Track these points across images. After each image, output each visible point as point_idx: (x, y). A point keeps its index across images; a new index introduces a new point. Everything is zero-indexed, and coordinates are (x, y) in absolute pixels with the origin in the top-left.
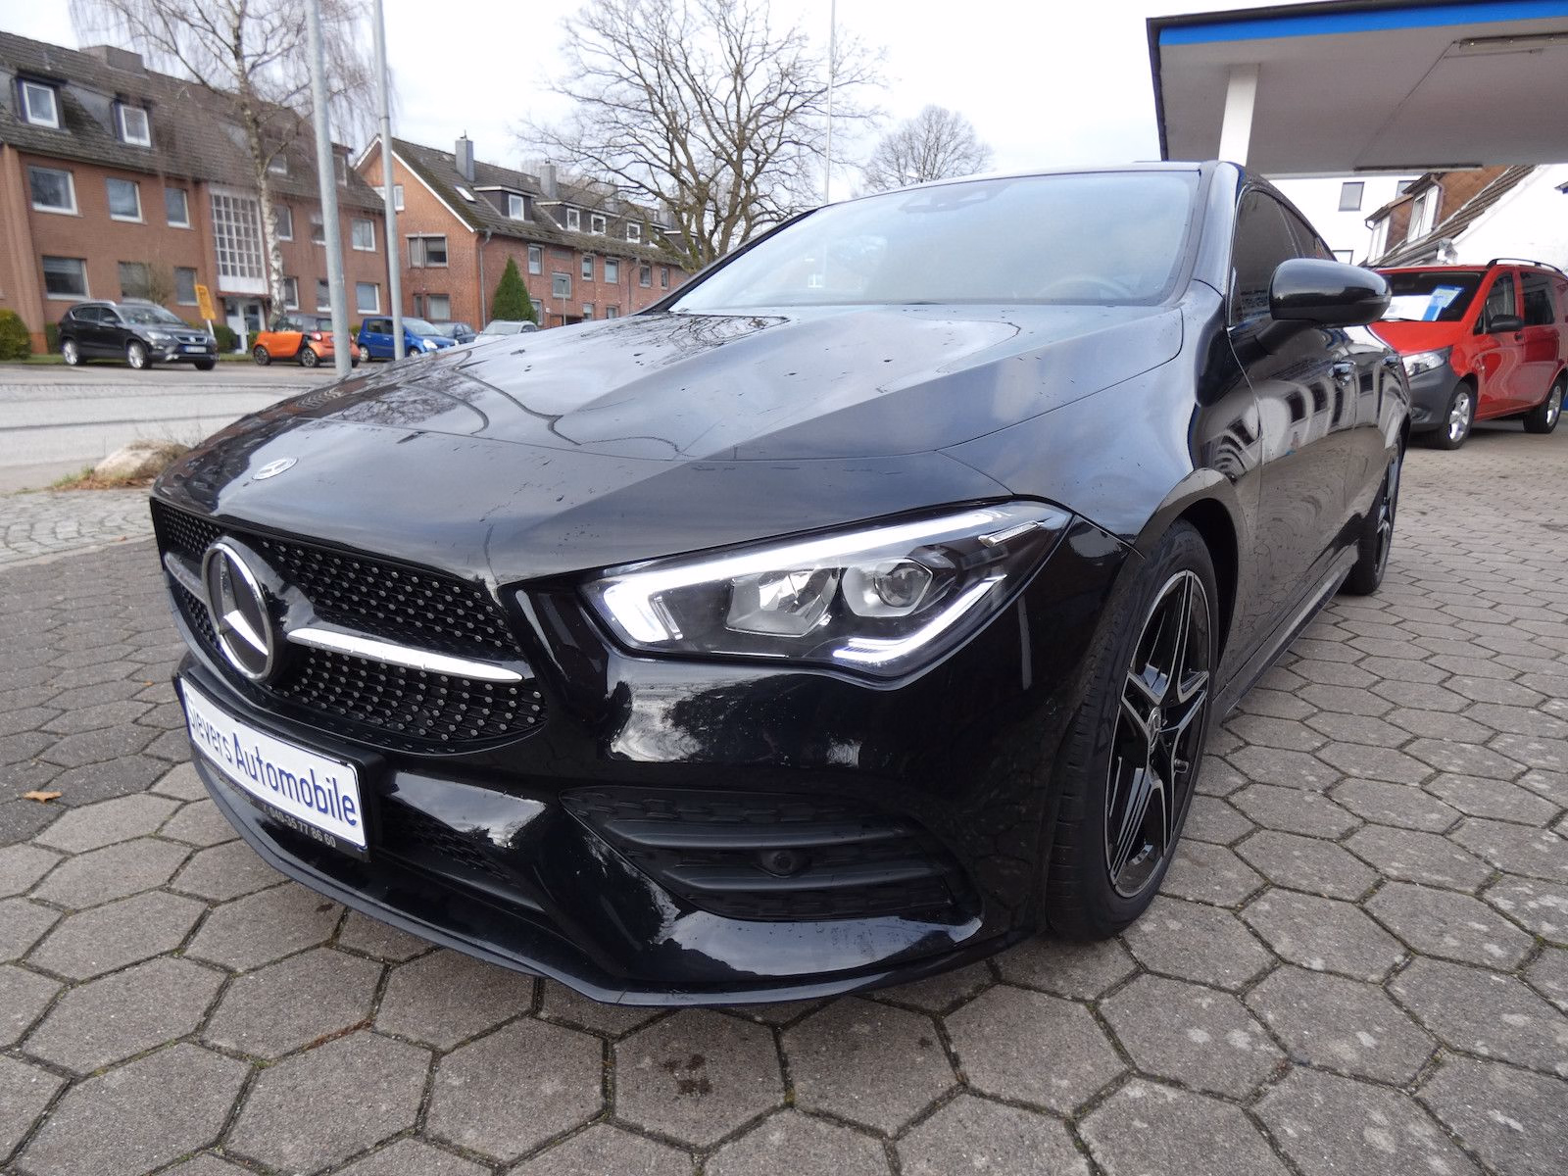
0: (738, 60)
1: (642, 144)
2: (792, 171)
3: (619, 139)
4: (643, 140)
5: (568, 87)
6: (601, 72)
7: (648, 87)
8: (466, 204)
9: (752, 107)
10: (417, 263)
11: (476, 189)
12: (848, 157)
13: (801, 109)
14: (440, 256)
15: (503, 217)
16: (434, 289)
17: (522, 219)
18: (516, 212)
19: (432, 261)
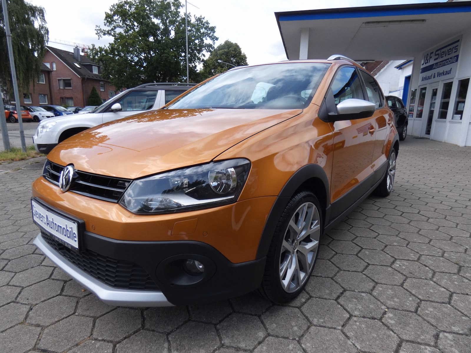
8: (77, 68)
10: (62, 88)
11: (81, 64)
14: (70, 85)
15: (91, 73)
16: (68, 95)
17: (97, 73)
18: (95, 71)
19: (67, 87)
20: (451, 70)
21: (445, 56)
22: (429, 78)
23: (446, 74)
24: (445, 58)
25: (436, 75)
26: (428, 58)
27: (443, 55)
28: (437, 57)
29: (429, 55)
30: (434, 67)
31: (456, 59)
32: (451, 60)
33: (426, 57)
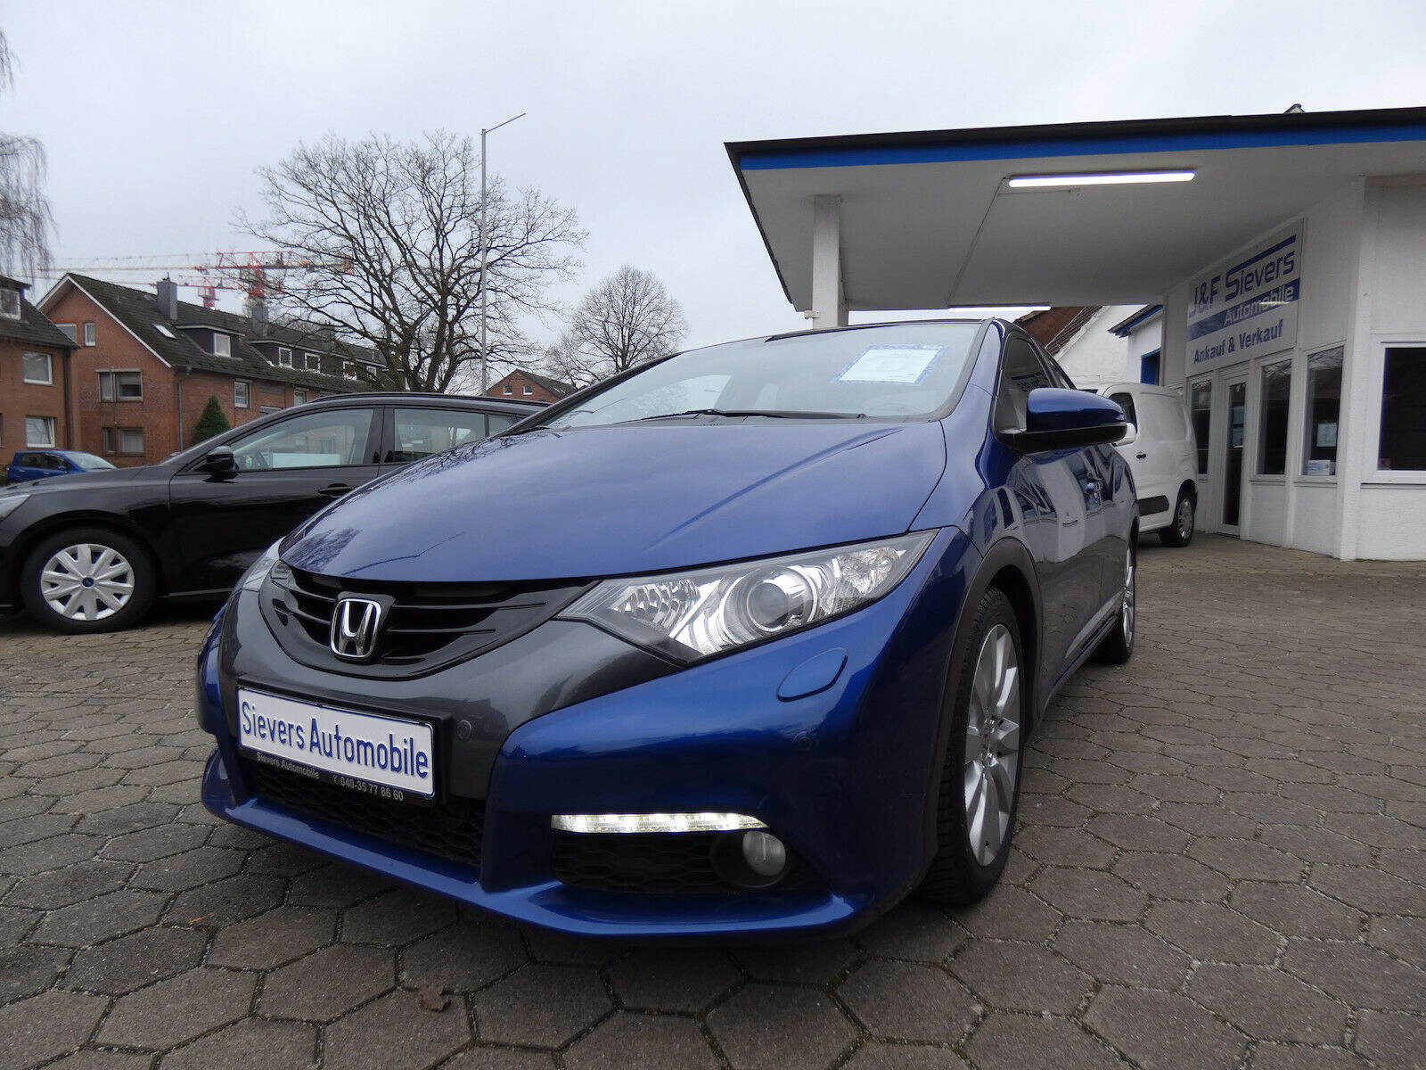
0: (438, 217)
1: (348, 288)
2: (495, 315)
3: (325, 283)
4: (348, 285)
5: (271, 232)
6: (305, 222)
7: (351, 238)
8: (164, 341)
9: (454, 260)
10: (108, 397)
11: (177, 327)
12: (544, 302)
13: (499, 262)
14: (135, 390)
15: (207, 354)
16: (127, 419)
17: (228, 355)
18: (222, 349)
19: (124, 395)
20: (1281, 325)
21: (1259, 285)
22: (1217, 351)
23: (1268, 339)
24: (1257, 292)
25: (1237, 342)
26: (1208, 293)
27: (1251, 282)
28: (1233, 289)
29: (1209, 286)
30: (1227, 320)
31: (1292, 293)
32: (1276, 295)
33: (1199, 293)
